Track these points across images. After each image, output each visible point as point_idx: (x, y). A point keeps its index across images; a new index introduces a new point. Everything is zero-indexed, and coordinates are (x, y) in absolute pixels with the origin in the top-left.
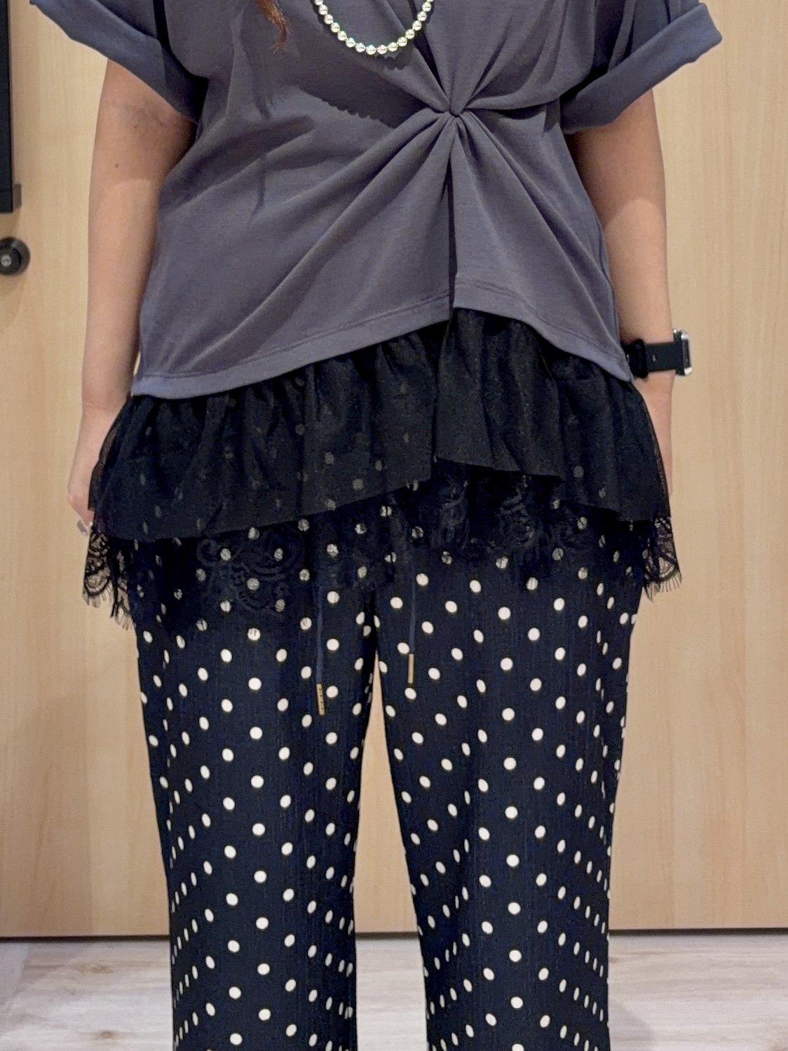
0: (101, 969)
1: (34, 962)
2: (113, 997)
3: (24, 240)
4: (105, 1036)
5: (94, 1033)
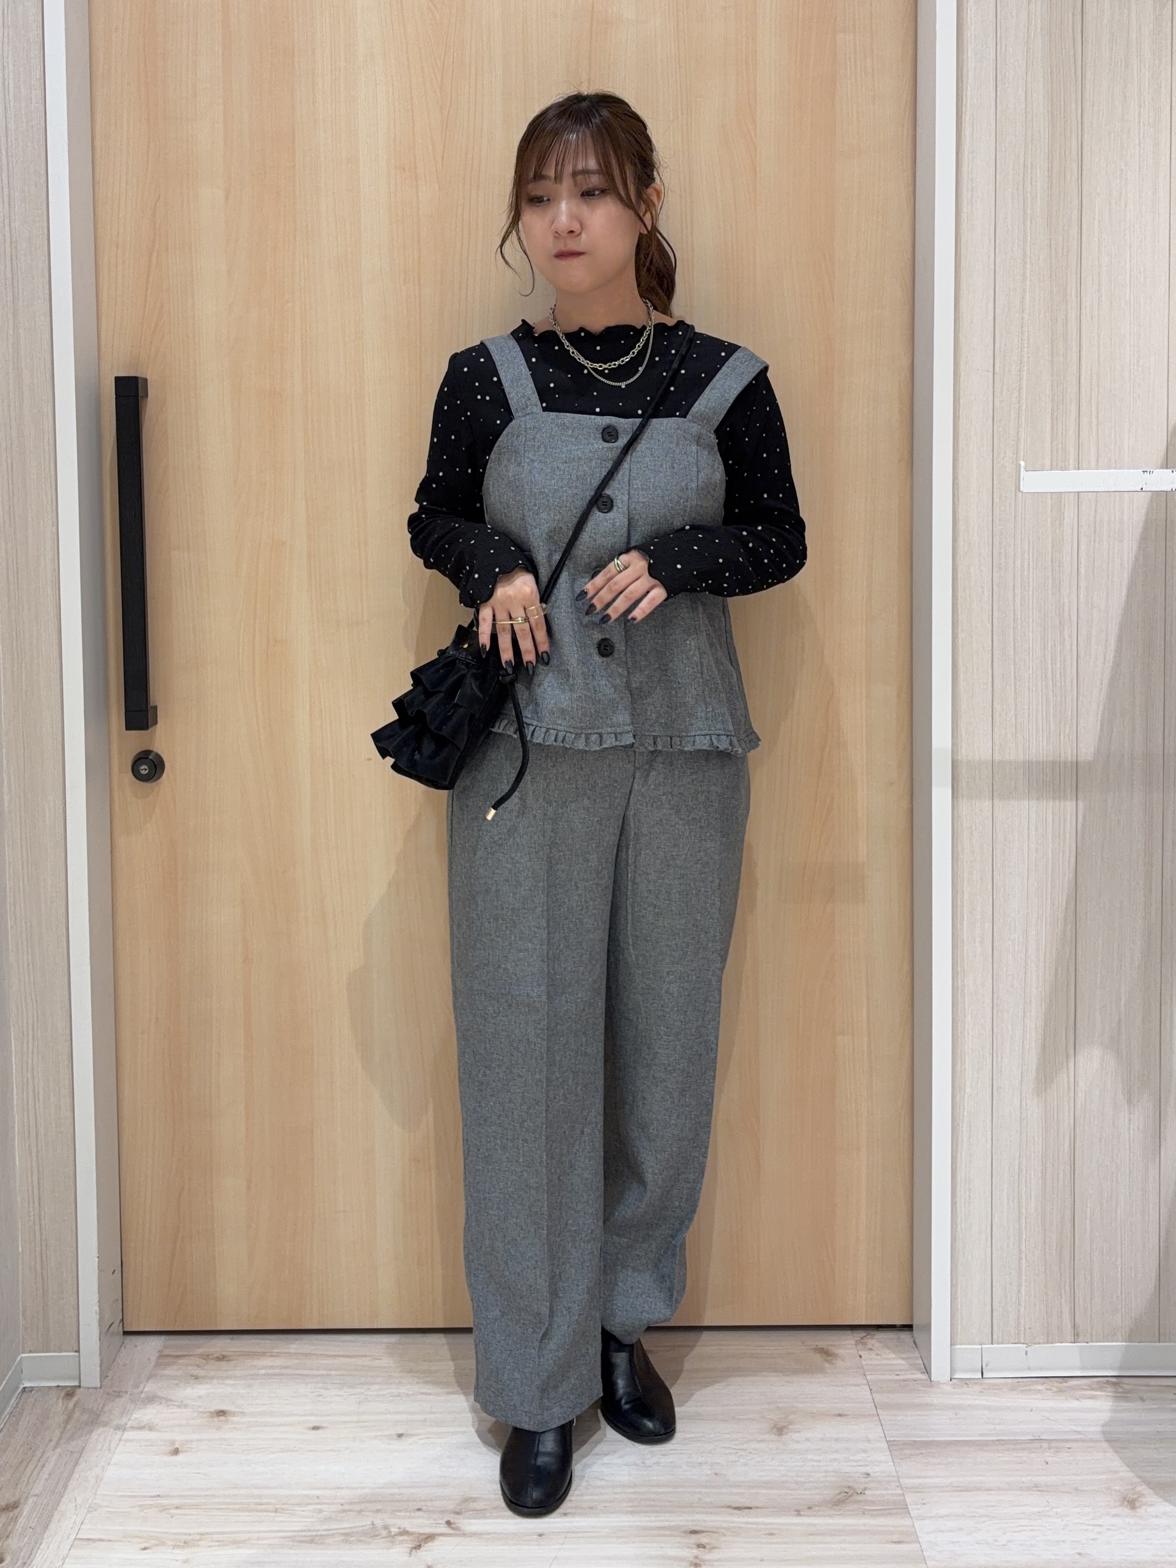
0: (223, 1358)
1: (165, 1353)
2: (231, 1382)
4: (220, 1414)
5: (211, 1412)
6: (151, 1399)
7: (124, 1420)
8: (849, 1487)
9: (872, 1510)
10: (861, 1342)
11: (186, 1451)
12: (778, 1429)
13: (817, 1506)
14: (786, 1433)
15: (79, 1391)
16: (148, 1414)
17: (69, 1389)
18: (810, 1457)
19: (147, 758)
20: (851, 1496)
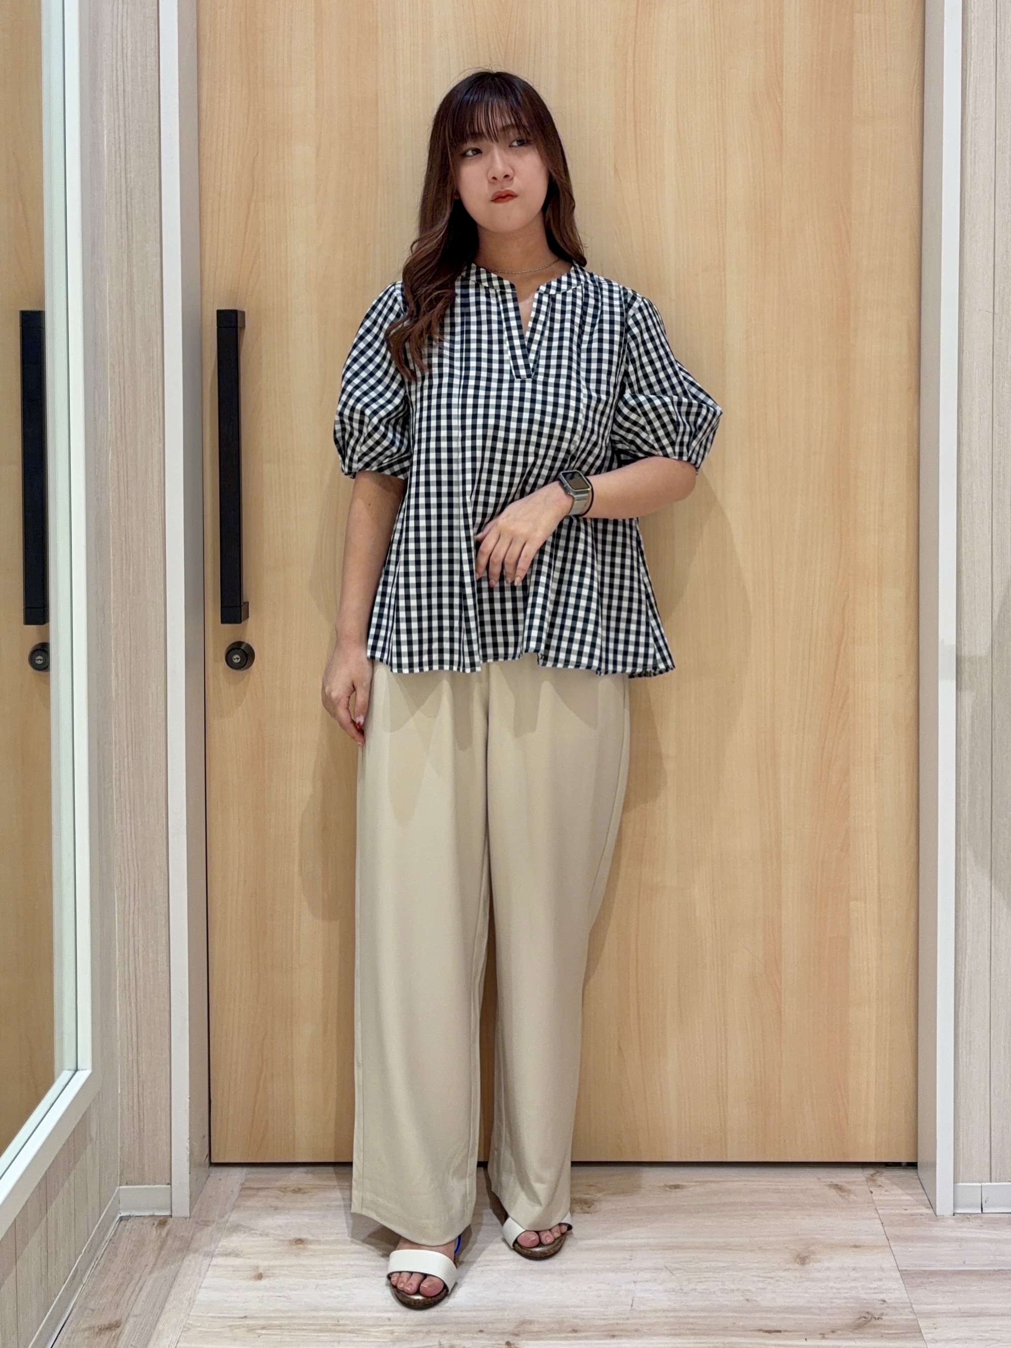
0: (298, 1191)
1: (248, 1185)
2: (307, 1213)
3: (251, 645)
4: (298, 1242)
5: (290, 1241)
6: (236, 1228)
7: (213, 1246)
8: (868, 1313)
9: (889, 1334)
10: (871, 1179)
11: (269, 1276)
12: (801, 1258)
13: (839, 1330)
14: (809, 1263)
15: (170, 1220)
16: (234, 1241)
17: (161, 1218)
18: (832, 1284)
19: (240, 649)
20: (869, 1321)
